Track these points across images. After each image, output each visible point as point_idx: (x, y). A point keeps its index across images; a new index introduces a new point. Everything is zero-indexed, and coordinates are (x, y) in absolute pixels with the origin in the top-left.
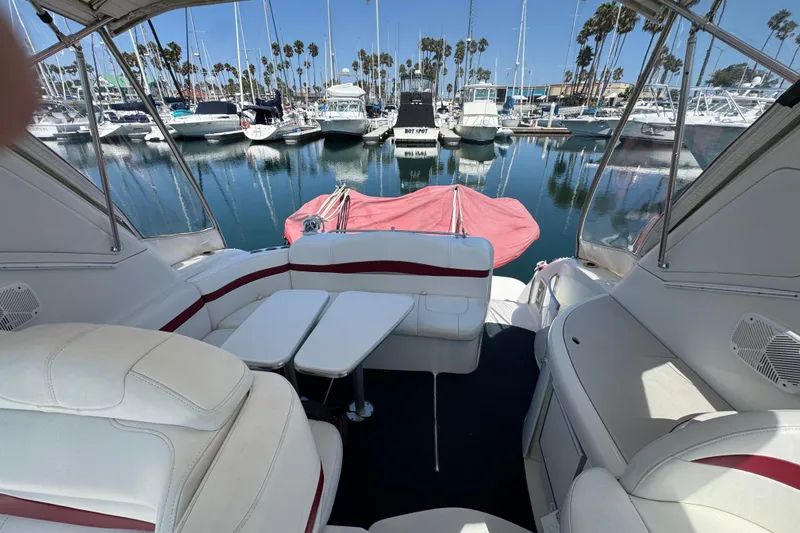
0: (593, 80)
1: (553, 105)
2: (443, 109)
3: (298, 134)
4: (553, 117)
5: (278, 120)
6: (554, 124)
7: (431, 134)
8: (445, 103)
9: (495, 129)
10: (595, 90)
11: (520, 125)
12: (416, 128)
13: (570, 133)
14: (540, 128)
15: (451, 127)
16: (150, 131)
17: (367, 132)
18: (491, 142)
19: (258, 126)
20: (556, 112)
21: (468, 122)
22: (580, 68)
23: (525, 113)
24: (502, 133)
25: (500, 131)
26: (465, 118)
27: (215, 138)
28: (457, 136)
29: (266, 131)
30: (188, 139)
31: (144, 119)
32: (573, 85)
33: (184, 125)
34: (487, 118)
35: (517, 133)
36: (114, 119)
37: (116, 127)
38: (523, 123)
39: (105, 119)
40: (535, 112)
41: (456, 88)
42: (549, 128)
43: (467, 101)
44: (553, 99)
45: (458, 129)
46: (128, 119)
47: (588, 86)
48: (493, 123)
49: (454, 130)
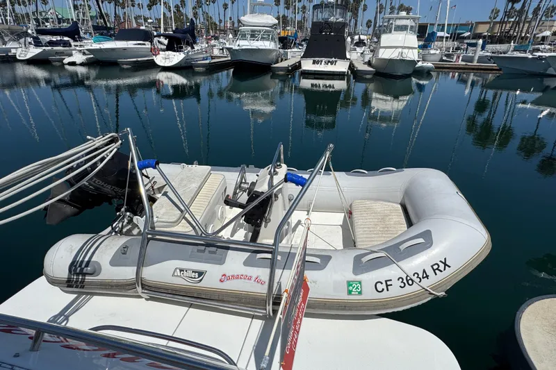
0: (523, 18)
1: (481, 41)
2: (360, 43)
3: (207, 62)
4: (480, 53)
5: (189, 48)
6: (481, 59)
7: (342, 66)
8: (362, 37)
9: (414, 63)
10: (525, 29)
11: (442, 60)
12: (324, 60)
13: (500, 70)
14: (464, 63)
15: (366, 60)
16: (70, 55)
17: (277, 62)
18: (408, 76)
19: (167, 53)
20: (483, 48)
21: (384, 54)
22: (510, 4)
23: (448, 49)
24: (421, 67)
25: (420, 64)
26: (381, 51)
27: (127, 63)
28: (371, 69)
29: (175, 58)
30: (103, 64)
31: (67, 44)
32: (502, 22)
33: (100, 50)
34: (406, 51)
35: (438, 68)
36: (38, 43)
37: (38, 50)
38: (444, 58)
39: (30, 43)
40: (458, 49)
41: (375, 23)
42: (475, 63)
43: (385, 32)
44: (478, 36)
45: (374, 62)
46: (51, 43)
47: (518, 23)
48: (413, 55)
49: (369, 63)
